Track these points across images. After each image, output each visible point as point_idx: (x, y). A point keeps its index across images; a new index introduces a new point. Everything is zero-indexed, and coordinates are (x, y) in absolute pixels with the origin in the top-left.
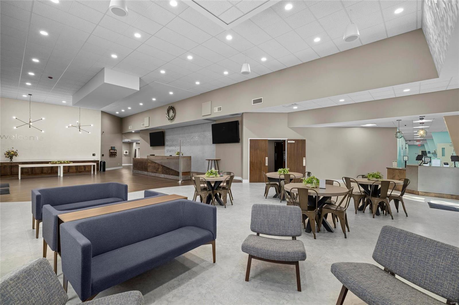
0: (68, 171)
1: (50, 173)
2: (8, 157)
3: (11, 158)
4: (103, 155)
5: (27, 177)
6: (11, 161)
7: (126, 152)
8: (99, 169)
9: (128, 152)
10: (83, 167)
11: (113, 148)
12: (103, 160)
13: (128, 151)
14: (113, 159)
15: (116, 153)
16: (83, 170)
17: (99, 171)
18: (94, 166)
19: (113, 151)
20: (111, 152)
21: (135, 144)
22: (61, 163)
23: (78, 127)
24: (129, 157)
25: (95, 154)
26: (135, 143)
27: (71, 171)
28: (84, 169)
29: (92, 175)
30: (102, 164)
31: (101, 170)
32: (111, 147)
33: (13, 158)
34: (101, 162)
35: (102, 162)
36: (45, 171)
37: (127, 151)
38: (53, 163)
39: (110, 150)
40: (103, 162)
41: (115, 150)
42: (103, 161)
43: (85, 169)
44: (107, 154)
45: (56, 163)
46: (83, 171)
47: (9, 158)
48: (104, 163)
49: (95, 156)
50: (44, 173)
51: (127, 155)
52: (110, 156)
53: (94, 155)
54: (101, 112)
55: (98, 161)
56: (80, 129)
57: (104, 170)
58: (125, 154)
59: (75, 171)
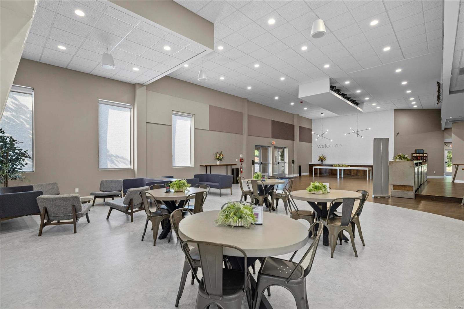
3: (322, 161)
5: (332, 176)
6: (322, 163)
11: (418, 152)
15: (427, 157)
20: (414, 156)
29: (371, 180)
32: (416, 150)
38: (335, 166)
39: (412, 154)
41: (422, 154)
45: (336, 166)
47: (321, 161)
54: (394, 111)
56: (357, 134)
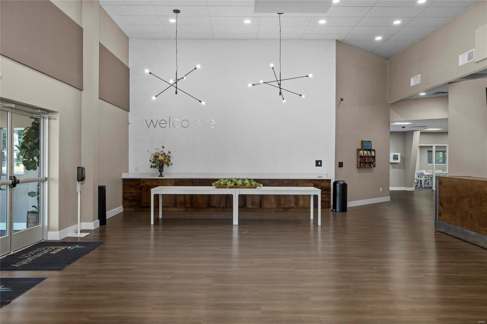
0: (261, 206)
1: (223, 207)
2: (155, 167)
3: (161, 170)
4: (341, 165)
6: (161, 175)
7: (395, 158)
8: (332, 204)
9: (399, 158)
10: (293, 200)
11: (366, 146)
12: (341, 179)
13: (399, 155)
14: (367, 175)
15: (374, 157)
16: (293, 205)
17: (332, 208)
18: (316, 197)
19: (365, 152)
20: (361, 157)
21: (417, 135)
22: (236, 186)
23: (276, 84)
24: (402, 170)
25: (321, 161)
26: (419, 132)
27: (266, 205)
28: (295, 203)
30: (338, 189)
31: (335, 207)
32: (362, 142)
33: (164, 169)
34: (335, 183)
35: (338, 185)
36: (215, 203)
37: (396, 154)
38: (220, 186)
39: (358, 150)
40: (340, 185)
41: (370, 150)
42: (342, 182)
43: (297, 203)
44: (351, 161)
46: (293, 208)
48: (344, 186)
49: (321, 165)
50: (214, 207)
51: (396, 163)
52: (357, 167)
53: (318, 163)
54: (335, 42)
55: (329, 181)
56: (280, 89)
57: (344, 208)
58: (392, 160)
59: (275, 206)
